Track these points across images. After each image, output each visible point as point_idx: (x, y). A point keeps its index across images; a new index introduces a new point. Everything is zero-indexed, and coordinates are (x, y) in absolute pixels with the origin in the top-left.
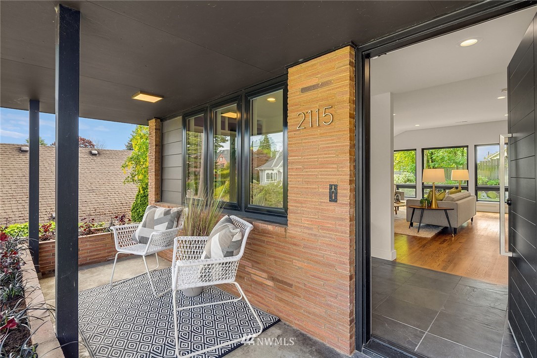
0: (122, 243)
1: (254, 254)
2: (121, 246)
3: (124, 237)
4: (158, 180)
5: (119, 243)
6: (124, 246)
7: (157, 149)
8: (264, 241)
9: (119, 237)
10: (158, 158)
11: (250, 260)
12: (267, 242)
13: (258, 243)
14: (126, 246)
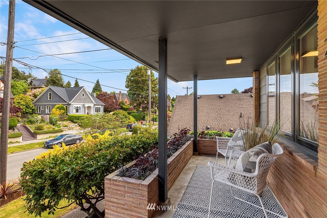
0: (221, 147)
1: (296, 183)
2: (220, 148)
3: (222, 144)
4: (257, 112)
5: (219, 147)
6: (221, 149)
7: (256, 92)
8: (301, 174)
9: (219, 143)
10: (257, 98)
11: (293, 187)
12: (304, 175)
13: (298, 173)
14: (223, 149)
